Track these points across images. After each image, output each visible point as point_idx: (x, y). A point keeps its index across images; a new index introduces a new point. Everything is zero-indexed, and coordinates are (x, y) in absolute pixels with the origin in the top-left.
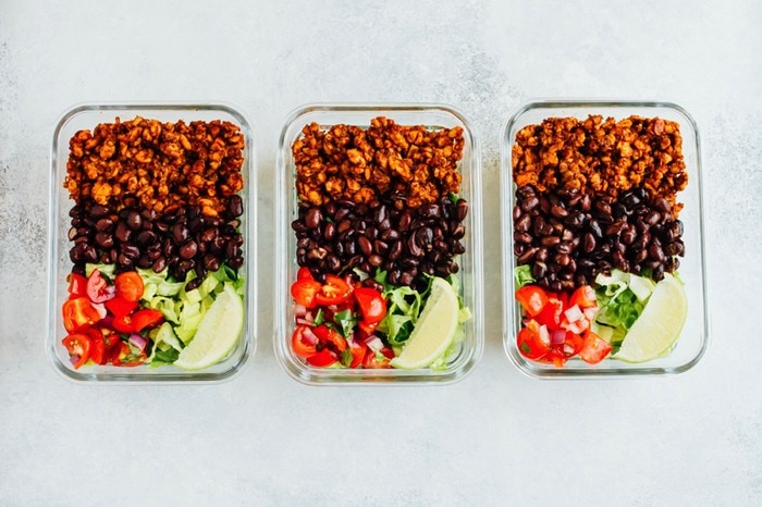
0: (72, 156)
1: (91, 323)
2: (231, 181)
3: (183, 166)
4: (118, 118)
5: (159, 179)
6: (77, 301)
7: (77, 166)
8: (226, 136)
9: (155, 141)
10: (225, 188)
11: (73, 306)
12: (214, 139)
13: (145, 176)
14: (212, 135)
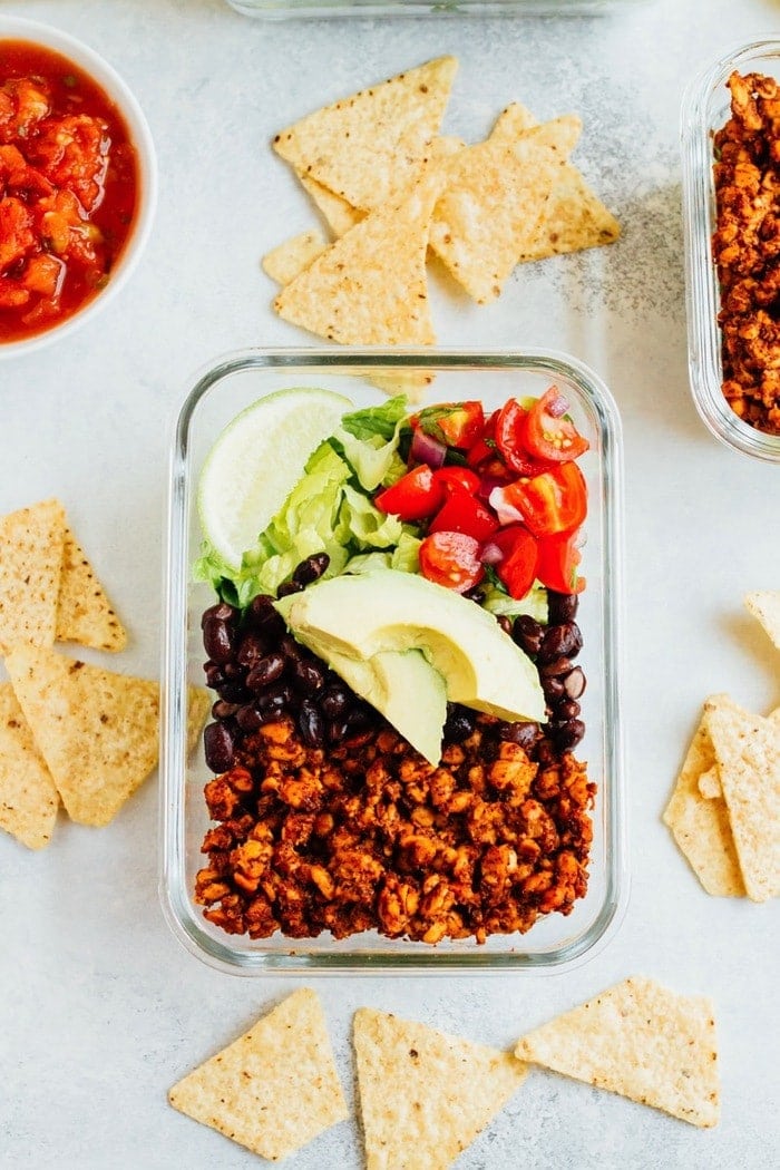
0: (581, 856)
1: (525, 481)
2: (230, 797)
3: (335, 830)
4: (479, 942)
5: (386, 800)
6: (558, 527)
7: (570, 833)
8: (236, 899)
9: (392, 882)
10: (241, 785)
11: (564, 516)
12: (261, 890)
13: (415, 804)
14: (268, 899)
